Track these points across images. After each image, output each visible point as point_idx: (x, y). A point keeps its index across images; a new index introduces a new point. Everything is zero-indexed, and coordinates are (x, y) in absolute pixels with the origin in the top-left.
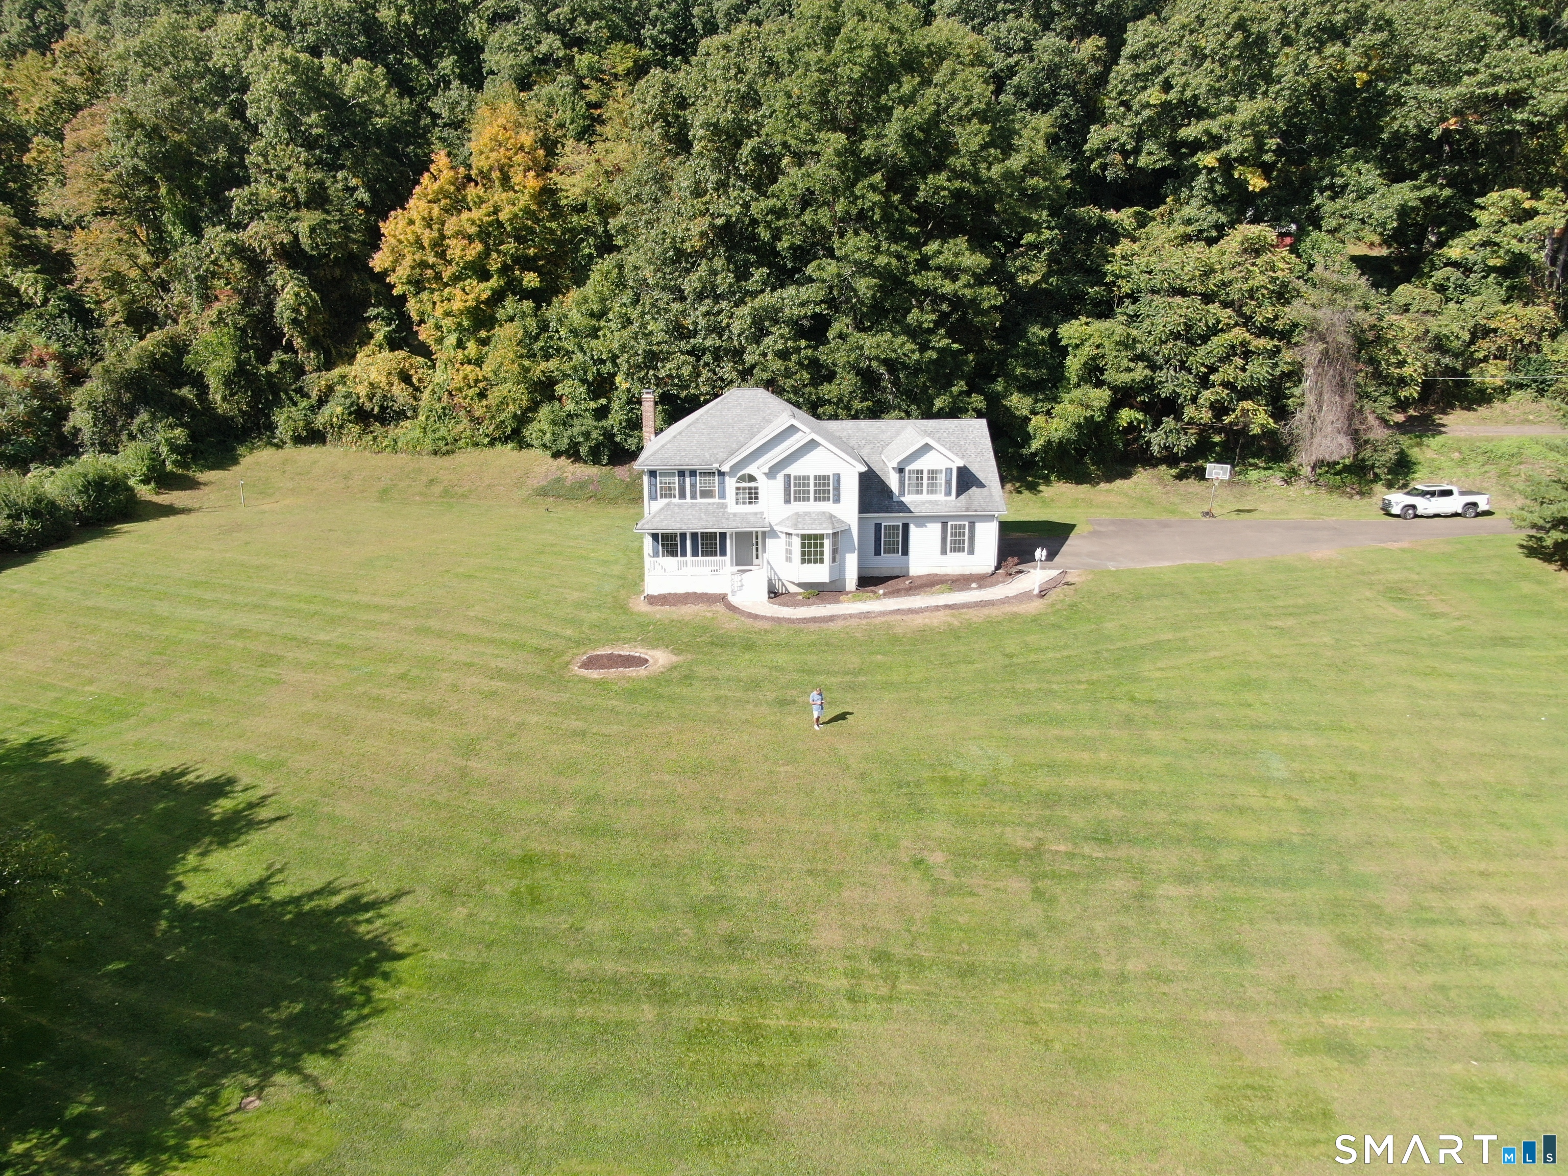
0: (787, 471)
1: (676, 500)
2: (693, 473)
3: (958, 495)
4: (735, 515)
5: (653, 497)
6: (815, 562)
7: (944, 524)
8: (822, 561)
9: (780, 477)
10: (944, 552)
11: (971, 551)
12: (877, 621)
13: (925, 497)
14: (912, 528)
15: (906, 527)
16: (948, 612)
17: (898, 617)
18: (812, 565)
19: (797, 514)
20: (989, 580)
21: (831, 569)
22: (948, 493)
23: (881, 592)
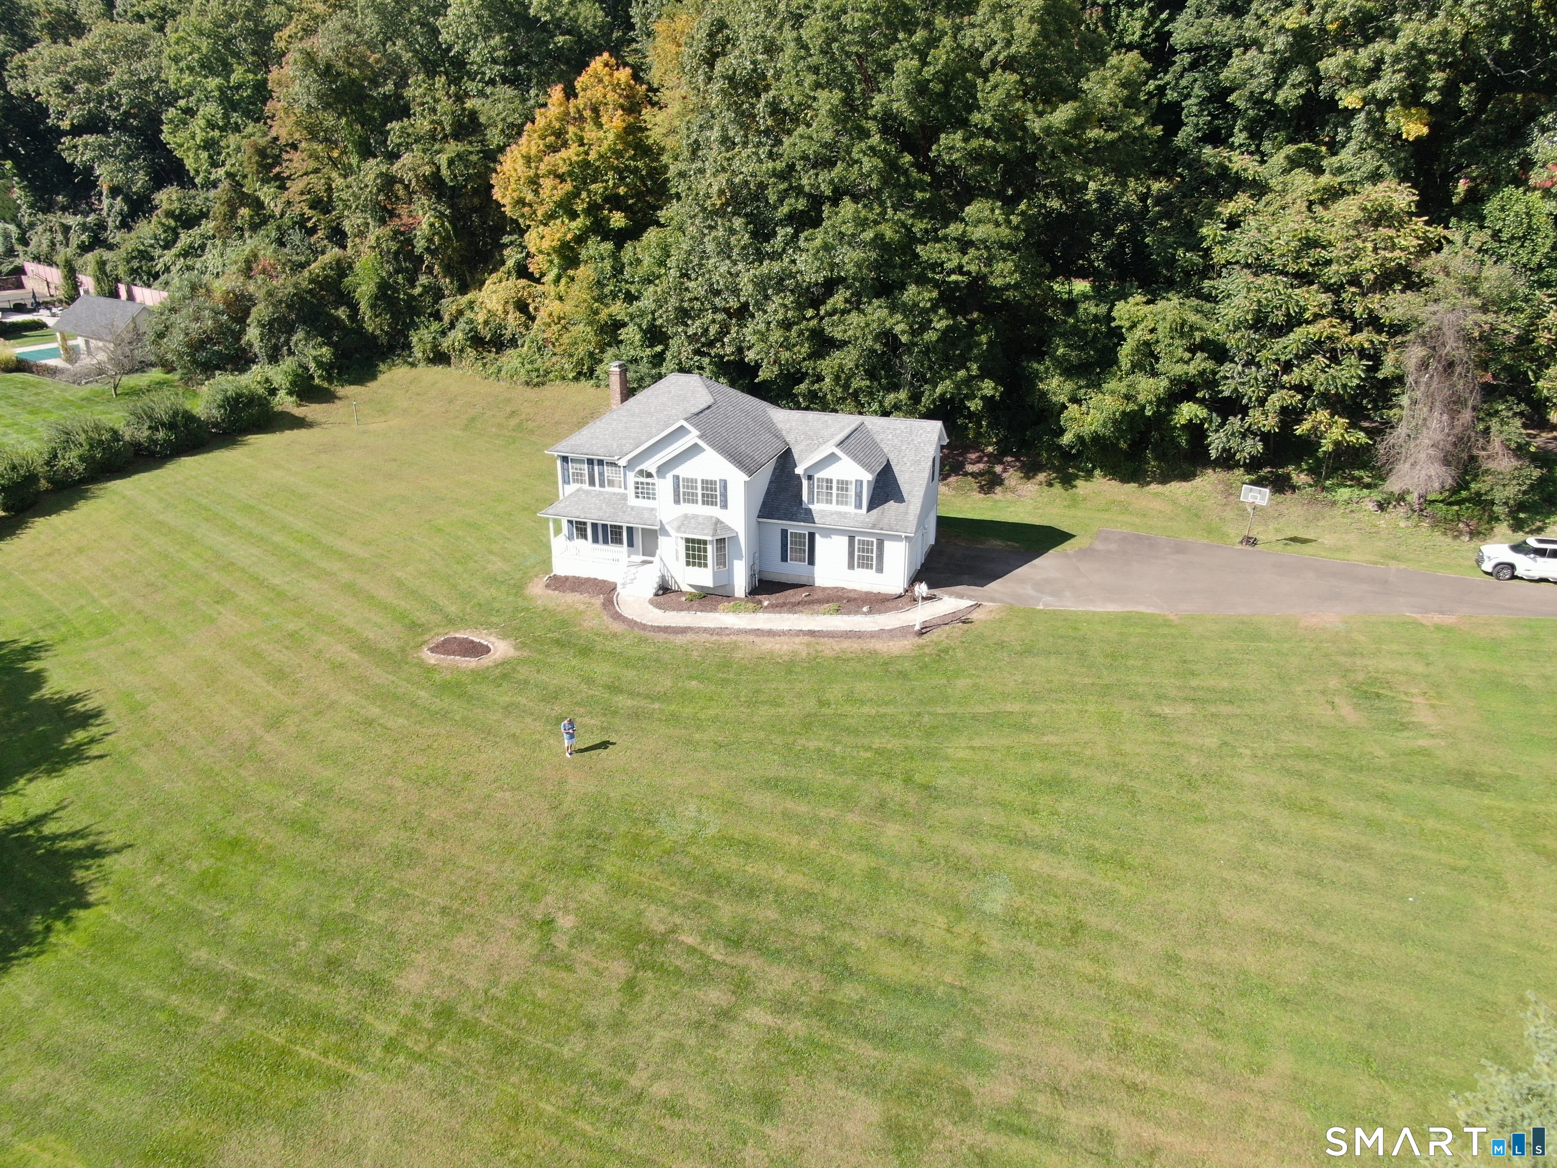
0: (676, 472)
1: (586, 486)
2: (601, 462)
3: (869, 509)
4: (633, 508)
5: (566, 481)
6: (700, 565)
7: (851, 539)
8: (706, 565)
9: (670, 476)
12: (726, 639)
13: (834, 507)
14: (818, 539)
15: (812, 536)
17: (751, 638)
18: (697, 569)
19: (686, 516)
20: (894, 603)
21: (715, 574)
22: (859, 506)
23: (766, 603)
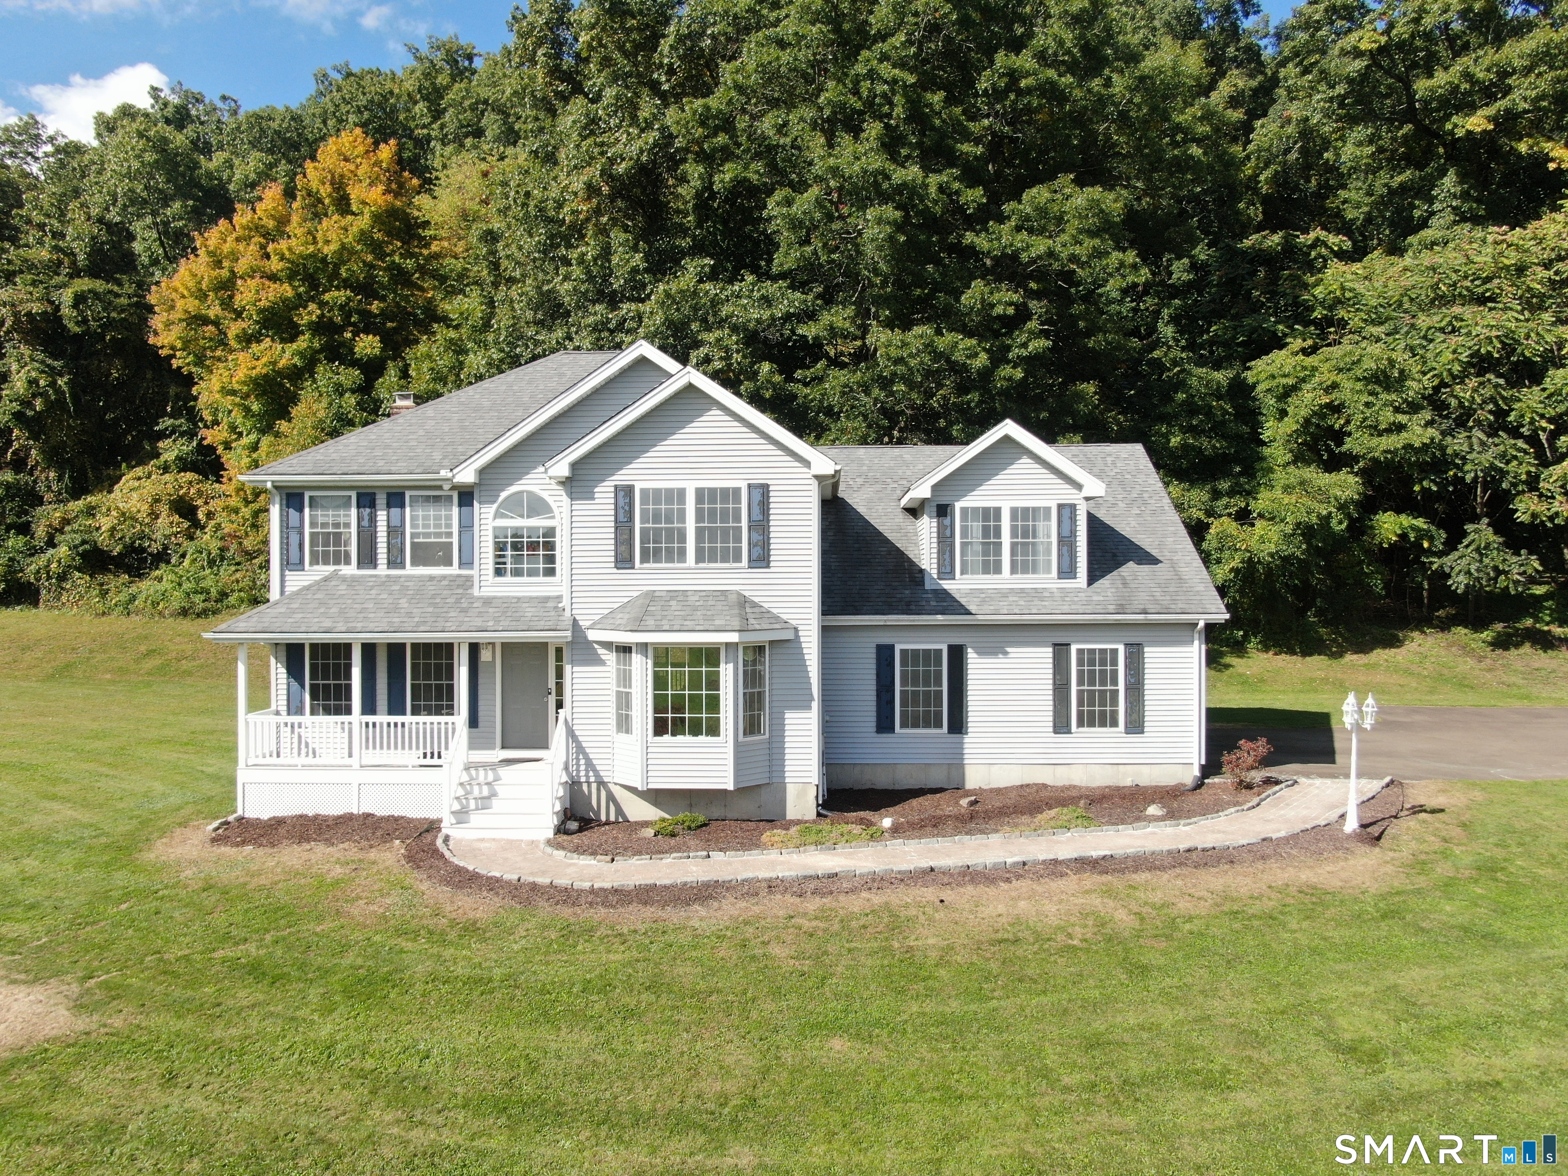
0: (622, 477)
1: (350, 570)
2: (396, 498)
3: (1092, 578)
4: (488, 601)
5: (291, 563)
6: (696, 730)
7: (1060, 651)
8: (713, 729)
9: (605, 492)
10: (1061, 725)
11: (1136, 725)
12: (856, 904)
13: (1006, 579)
14: (973, 660)
15: (957, 655)
16: (1091, 880)
17: (930, 893)
18: (685, 739)
19: (651, 596)
20: (1189, 802)
21: (739, 750)
22: (1065, 573)
23: (887, 822)
